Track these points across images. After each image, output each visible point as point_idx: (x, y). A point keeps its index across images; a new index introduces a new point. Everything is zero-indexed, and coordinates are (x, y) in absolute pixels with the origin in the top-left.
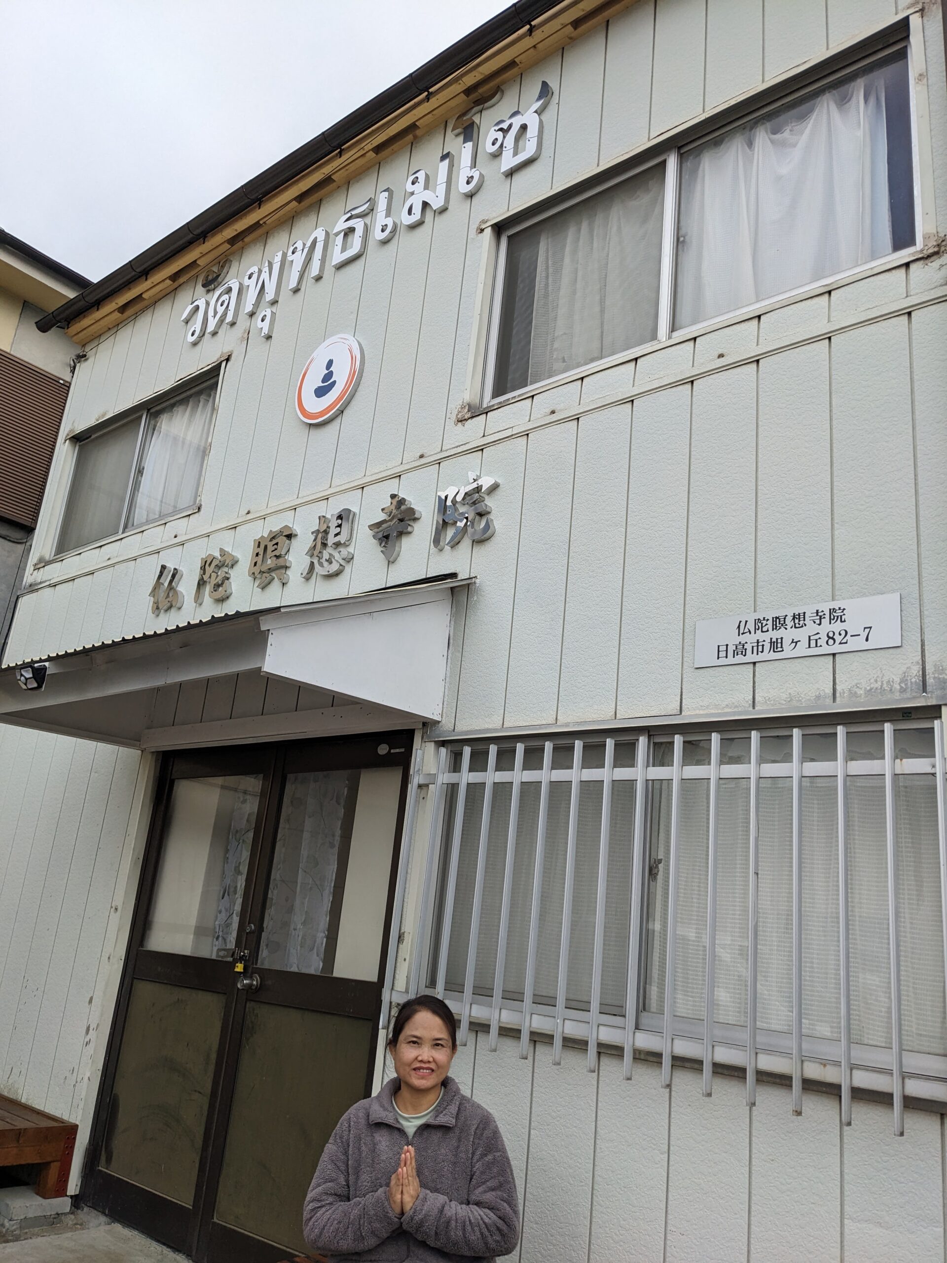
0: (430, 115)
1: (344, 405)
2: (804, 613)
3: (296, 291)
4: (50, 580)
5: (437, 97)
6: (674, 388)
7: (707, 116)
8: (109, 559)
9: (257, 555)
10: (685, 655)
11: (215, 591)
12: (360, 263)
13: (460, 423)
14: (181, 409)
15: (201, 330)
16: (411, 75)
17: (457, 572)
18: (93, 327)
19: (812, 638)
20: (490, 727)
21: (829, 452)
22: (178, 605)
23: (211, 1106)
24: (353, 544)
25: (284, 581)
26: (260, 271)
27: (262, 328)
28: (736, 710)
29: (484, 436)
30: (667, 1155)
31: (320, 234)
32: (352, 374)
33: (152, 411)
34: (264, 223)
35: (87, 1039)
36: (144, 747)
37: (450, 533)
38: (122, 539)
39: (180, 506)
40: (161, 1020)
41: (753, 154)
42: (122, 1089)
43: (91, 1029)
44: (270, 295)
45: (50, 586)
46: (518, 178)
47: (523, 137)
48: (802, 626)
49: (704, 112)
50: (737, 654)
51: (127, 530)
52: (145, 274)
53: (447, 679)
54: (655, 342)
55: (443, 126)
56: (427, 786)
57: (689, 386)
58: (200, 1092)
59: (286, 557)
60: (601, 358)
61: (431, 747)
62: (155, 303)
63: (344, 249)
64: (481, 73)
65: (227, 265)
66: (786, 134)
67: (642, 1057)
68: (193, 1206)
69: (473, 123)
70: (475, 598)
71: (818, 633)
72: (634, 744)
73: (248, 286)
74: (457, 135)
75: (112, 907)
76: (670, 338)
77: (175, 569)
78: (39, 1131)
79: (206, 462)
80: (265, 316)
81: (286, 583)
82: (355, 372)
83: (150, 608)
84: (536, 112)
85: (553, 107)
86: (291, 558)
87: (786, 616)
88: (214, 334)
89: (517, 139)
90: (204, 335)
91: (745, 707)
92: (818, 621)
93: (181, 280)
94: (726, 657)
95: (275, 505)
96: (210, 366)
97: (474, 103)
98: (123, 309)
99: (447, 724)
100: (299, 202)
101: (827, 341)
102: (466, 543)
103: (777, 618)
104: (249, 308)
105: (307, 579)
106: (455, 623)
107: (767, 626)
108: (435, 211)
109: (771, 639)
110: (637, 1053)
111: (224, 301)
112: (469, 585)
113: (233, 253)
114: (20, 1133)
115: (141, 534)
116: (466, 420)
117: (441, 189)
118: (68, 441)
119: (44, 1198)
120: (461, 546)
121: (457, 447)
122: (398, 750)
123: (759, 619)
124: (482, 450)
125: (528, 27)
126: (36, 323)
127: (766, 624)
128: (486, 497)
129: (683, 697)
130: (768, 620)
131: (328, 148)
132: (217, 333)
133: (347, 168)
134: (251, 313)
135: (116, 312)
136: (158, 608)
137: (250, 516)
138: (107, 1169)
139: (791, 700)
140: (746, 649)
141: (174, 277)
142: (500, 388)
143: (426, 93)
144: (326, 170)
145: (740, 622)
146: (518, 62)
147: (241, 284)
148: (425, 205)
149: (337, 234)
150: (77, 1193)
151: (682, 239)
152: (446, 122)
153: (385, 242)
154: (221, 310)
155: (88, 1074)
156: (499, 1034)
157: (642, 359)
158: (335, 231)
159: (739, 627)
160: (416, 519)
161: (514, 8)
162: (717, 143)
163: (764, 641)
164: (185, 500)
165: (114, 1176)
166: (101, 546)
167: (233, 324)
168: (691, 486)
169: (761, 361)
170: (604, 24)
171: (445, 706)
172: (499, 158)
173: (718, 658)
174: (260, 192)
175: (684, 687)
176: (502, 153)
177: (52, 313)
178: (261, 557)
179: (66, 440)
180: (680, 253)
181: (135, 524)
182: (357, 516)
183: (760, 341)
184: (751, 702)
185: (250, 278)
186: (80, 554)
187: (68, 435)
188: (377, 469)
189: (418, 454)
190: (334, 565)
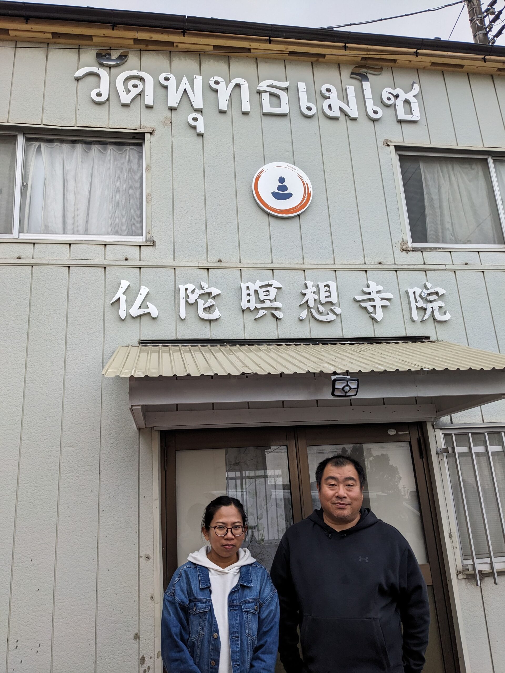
0: (336, 56)
3: (223, 112)
5: (351, 51)
9: (248, 295)
11: (205, 313)
13: (404, 252)
15: (109, 97)
17: (429, 336)
24: (338, 305)
26: (178, 80)
27: (196, 126)
29: (424, 264)
31: (242, 83)
32: (307, 195)
33: (27, 136)
44: (197, 104)
46: (405, 126)
47: (409, 106)
55: (337, 66)
63: (272, 105)
64: (381, 56)
73: (167, 86)
80: (197, 118)
82: (309, 194)
84: (414, 96)
89: (405, 106)
96: (127, 131)
102: (430, 321)
104: (173, 104)
108: (348, 117)
111: (135, 85)
116: (408, 251)
120: (427, 322)
122: (403, 433)
124: (425, 271)
125: (415, 50)
132: (129, 106)
134: (172, 108)
137: (223, 265)
144: (254, 45)
146: (397, 63)
147: (155, 80)
148: (342, 110)
149: (262, 92)
152: (339, 64)
153: (308, 117)
154: (134, 90)
158: (259, 88)
167: (149, 107)
176: (396, 108)
178: (252, 297)
182: (337, 288)
185: (166, 80)
188: (344, 262)
189: (378, 261)
190: (331, 317)
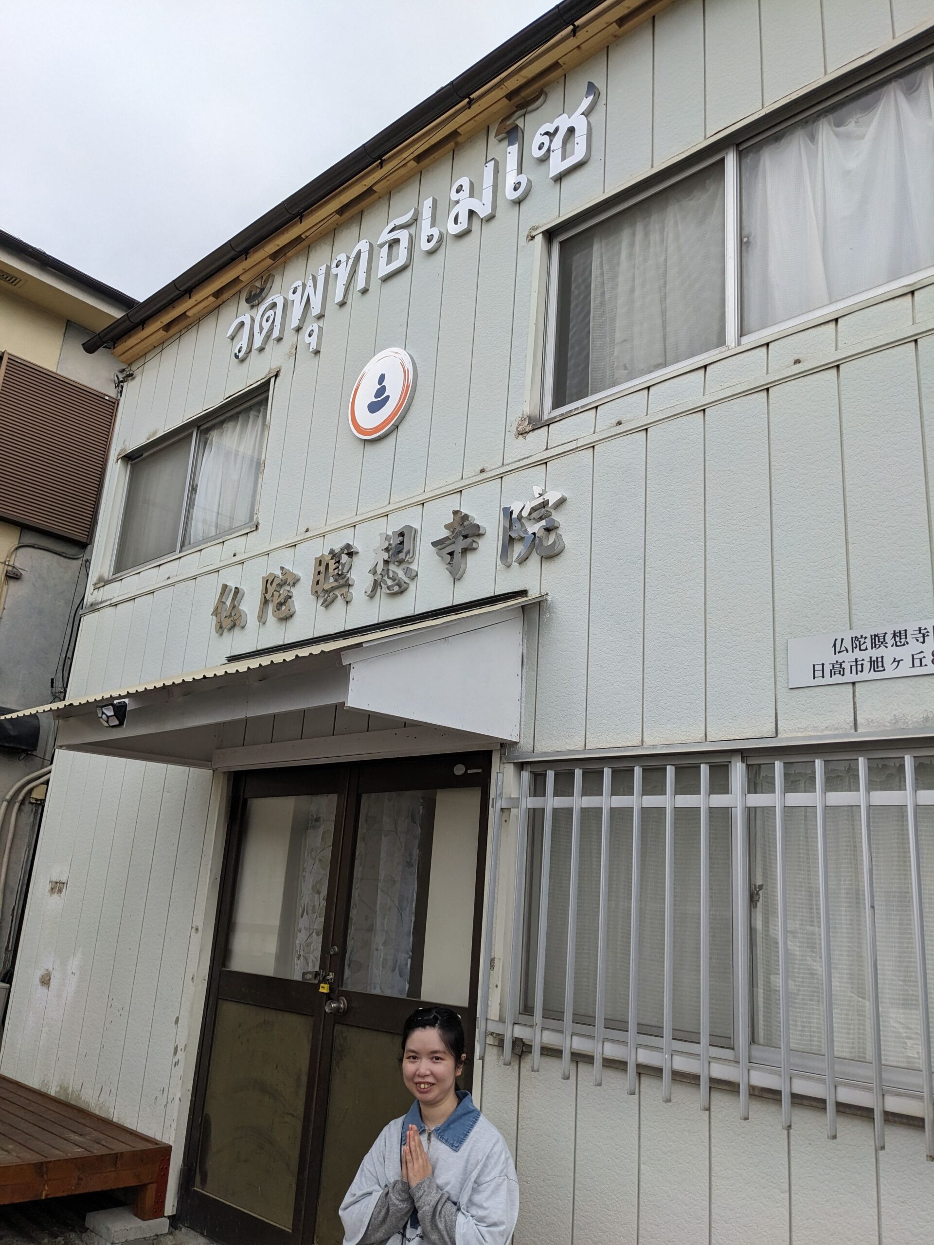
0: (472, 121)
1: (399, 421)
2: (906, 631)
3: (342, 304)
4: (111, 599)
5: (479, 103)
6: (749, 397)
7: (767, 112)
8: (169, 578)
9: (319, 573)
10: (778, 674)
11: (278, 610)
12: (406, 275)
13: (521, 436)
14: (229, 426)
15: (248, 347)
16: (452, 82)
17: (527, 589)
18: (137, 347)
19: (915, 657)
20: (572, 748)
21: (922, 461)
22: (242, 624)
23: (305, 1129)
24: (416, 560)
25: (348, 600)
26: (304, 286)
27: (310, 343)
28: (836, 732)
29: (547, 449)
30: (788, 1194)
31: (363, 246)
32: (405, 389)
33: (202, 428)
34: (307, 237)
35: (176, 1060)
36: (216, 767)
37: (518, 549)
38: (180, 558)
39: (237, 524)
40: (248, 1041)
41: (817, 148)
42: (213, 1109)
43: (179, 1049)
44: (316, 310)
45: (111, 605)
46: (567, 183)
47: (571, 139)
48: (904, 645)
49: (763, 108)
50: (835, 674)
51: (184, 548)
52: (189, 292)
53: (523, 699)
54: (723, 349)
55: (485, 132)
56: (509, 809)
57: (765, 393)
58: (293, 1115)
59: (349, 575)
60: (665, 365)
61: (510, 770)
62: (199, 320)
63: (389, 261)
64: (524, 77)
65: (270, 280)
66: (851, 126)
67: (756, 1093)
68: (292, 1231)
69: (517, 126)
70: (548, 616)
71: (922, 652)
72: (728, 765)
73: (293, 301)
74: (500, 141)
75: (192, 927)
76: (739, 344)
77: (236, 588)
78: (134, 1154)
79: (260, 480)
80: (313, 330)
81: (350, 602)
82: (408, 387)
83: (213, 627)
84: (583, 114)
85: (600, 107)
86: (353, 576)
87: (886, 633)
88: (261, 350)
89: (565, 142)
90: (250, 351)
91: (846, 729)
92: (921, 640)
93: (225, 296)
94: (823, 677)
95: (333, 523)
96: (259, 383)
97: (516, 107)
98: (167, 327)
99: (526, 745)
100: (341, 215)
101: (913, 343)
102: (535, 559)
103: (875, 636)
104: (295, 323)
105: (372, 597)
106: (527, 641)
107: (865, 644)
108: (482, 219)
109: (871, 658)
110: (751, 1088)
111: (269, 317)
112: (540, 602)
113: (276, 268)
114: (117, 1157)
115: (199, 553)
116: (527, 433)
117: (487, 194)
118: (120, 461)
119: (144, 1219)
120: (529, 562)
121: (519, 461)
122: (474, 771)
123: (856, 637)
124: (546, 463)
125: (571, 27)
126: (83, 345)
127: (865, 642)
128: (553, 512)
129: (779, 719)
130: (866, 638)
131: (368, 160)
132: (264, 349)
133: (388, 178)
134: (297, 328)
135: (161, 331)
136: (221, 627)
137: (309, 534)
138: (202, 1189)
139: (897, 722)
140: (844, 669)
141: (217, 294)
142: (559, 400)
143: (467, 100)
144: (368, 182)
145: (836, 640)
146: (562, 64)
147: (285, 299)
148: (471, 213)
149: (382, 246)
150: (174, 1213)
151: (745, 240)
152: (488, 127)
153: (431, 253)
154: (266, 326)
155: (179, 1095)
156: (603, 1066)
157: (712, 366)
158: (379, 243)
159: (835, 645)
160: (480, 535)
161: (557, 10)
162: (777, 138)
163: (863, 660)
164: (242, 516)
165: (210, 1197)
166: (160, 565)
167: (279, 340)
168: (773, 498)
169: (841, 367)
170: (650, 21)
171: (522, 726)
172: (547, 162)
173: (814, 678)
174: (302, 206)
175: (778, 708)
176: (549, 156)
177: (99, 334)
178: (322, 575)
179: (118, 460)
180: (744, 254)
181: (191, 543)
182: (419, 532)
183: (839, 345)
184: (852, 724)
185: (294, 293)
186: (139, 573)
187: (120, 454)
188: (436, 485)
189: (480, 468)
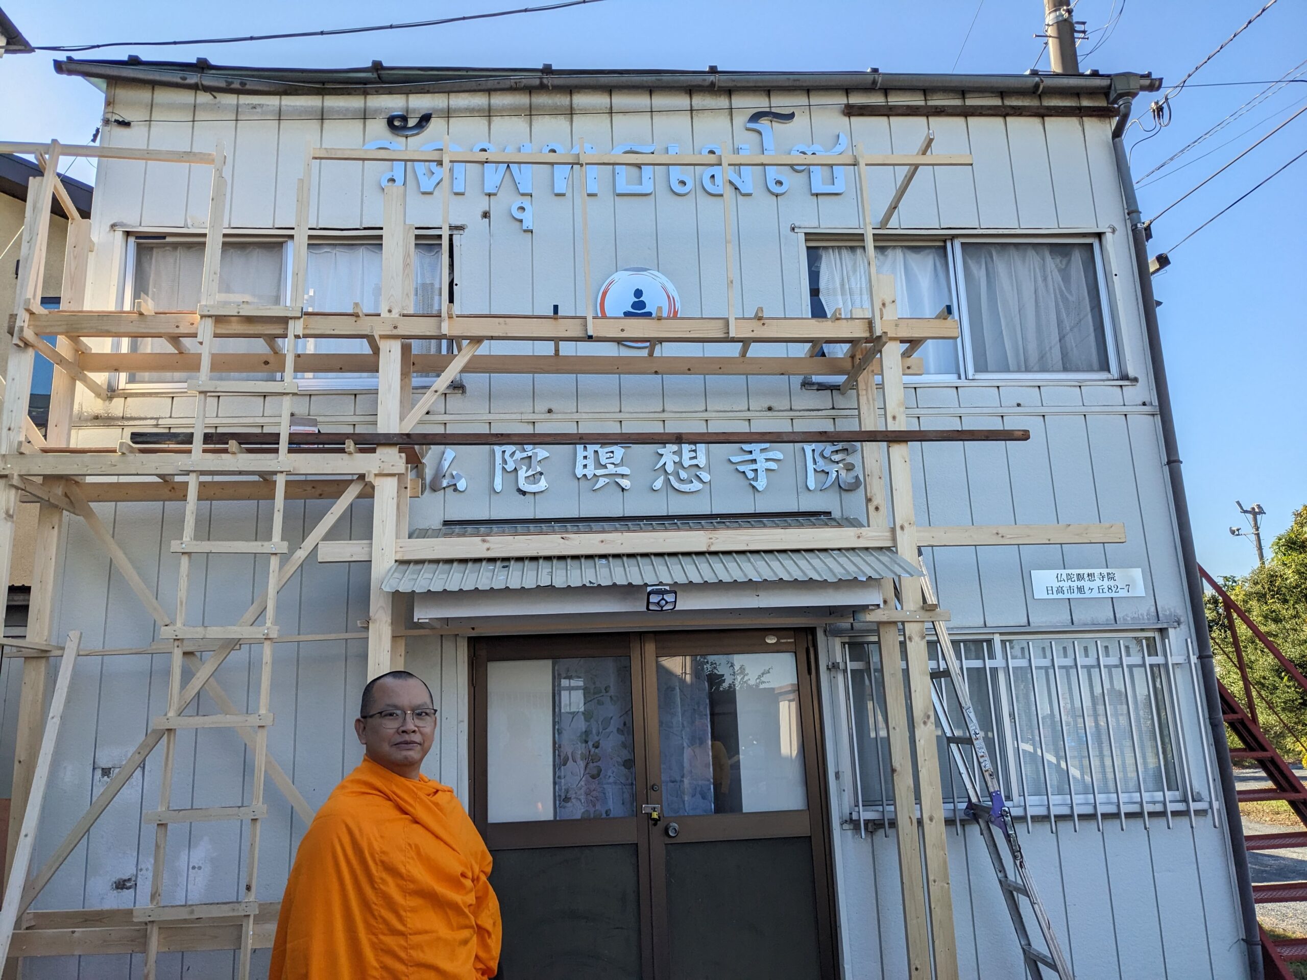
2: (1094, 573)
6: (990, 417)
9: (585, 458)
10: (1026, 590)
13: (806, 391)
17: (830, 510)
19: (1100, 588)
25: (624, 488)
27: (522, 220)
29: (834, 408)
46: (823, 203)
48: (1093, 581)
57: (1000, 418)
71: (1103, 586)
76: (976, 378)
80: (523, 208)
81: (627, 490)
87: (1084, 574)
92: (1101, 579)
101: (1083, 416)
102: (834, 489)
103: (1079, 574)
107: (1074, 578)
108: (739, 192)
109: (1077, 586)
116: (812, 390)
118: (118, 234)
121: (809, 410)
122: (787, 640)
123: (1069, 574)
124: (834, 418)
129: (1029, 615)
130: (1074, 575)
134: (491, 194)
137: (554, 416)
139: (1093, 621)
153: (681, 195)
159: (1057, 577)
169: (1046, 417)
175: (1028, 610)
179: (113, 231)
184: (1070, 621)
189: (766, 406)
190: (697, 486)
